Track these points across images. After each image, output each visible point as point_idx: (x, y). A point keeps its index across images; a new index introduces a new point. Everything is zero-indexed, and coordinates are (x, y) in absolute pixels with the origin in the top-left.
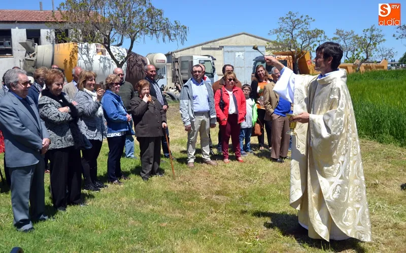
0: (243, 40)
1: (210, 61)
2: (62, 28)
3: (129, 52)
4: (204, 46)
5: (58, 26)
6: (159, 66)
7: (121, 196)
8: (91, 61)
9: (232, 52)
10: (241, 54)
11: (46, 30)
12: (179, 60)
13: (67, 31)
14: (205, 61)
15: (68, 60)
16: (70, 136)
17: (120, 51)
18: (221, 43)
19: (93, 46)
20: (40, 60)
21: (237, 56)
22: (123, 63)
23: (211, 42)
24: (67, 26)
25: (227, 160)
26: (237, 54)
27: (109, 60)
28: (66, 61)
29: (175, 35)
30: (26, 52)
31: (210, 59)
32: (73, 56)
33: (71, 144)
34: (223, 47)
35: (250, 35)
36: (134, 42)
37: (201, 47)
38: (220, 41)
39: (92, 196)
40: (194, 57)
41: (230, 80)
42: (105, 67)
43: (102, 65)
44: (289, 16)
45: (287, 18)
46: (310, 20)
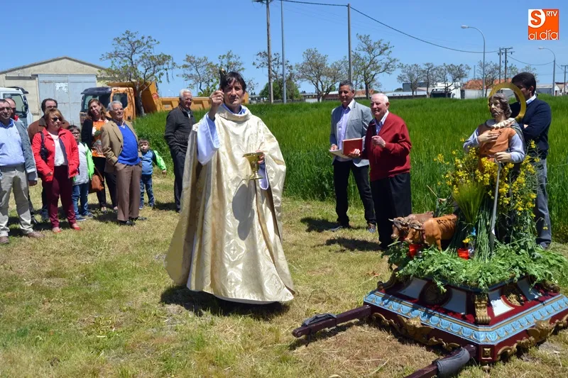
0: (65, 66)
1: (20, 95)
4: (9, 75)
10: (63, 85)
14: (13, 95)
18: (33, 71)
21: (57, 89)
23: (18, 69)
25: (57, 229)
26: (58, 86)
31: (20, 92)
34: (37, 75)
35: (73, 60)
37: (4, 75)
38: (32, 68)
41: (55, 119)
44: (126, 36)
45: (124, 39)
46: (154, 42)
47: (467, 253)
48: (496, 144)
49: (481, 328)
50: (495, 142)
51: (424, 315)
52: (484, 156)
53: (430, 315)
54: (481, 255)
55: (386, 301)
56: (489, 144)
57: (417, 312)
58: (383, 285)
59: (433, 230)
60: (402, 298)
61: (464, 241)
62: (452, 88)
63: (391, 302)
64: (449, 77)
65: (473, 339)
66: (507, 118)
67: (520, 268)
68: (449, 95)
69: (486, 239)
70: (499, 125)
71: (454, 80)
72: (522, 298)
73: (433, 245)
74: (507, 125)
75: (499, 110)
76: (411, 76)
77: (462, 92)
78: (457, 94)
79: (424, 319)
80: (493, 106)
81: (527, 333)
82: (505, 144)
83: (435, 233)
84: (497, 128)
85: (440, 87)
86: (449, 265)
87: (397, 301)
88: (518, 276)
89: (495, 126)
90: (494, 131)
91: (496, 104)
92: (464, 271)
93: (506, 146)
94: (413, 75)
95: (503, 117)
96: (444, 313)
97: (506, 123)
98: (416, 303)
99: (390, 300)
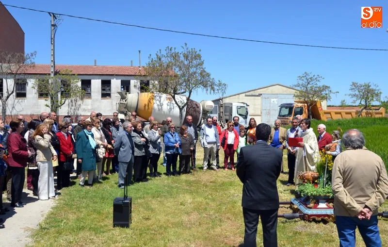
0: (277, 89)
1: (244, 107)
2: (145, 79)
3: (188, 99)
4: (247, 94)
5: (142, 78)
6: (208, 109)
7: (165, 180)
8: (161, 105)
9: (268, 98)
10: (275, 100)
11: (134, 81)
12: (223, 106)
13: (148, 81)
14: (241, 107)
15: (147, 104)
16: (144, 151)
17: (181, 99)
18: (259, 92)
19: (164, 96)
20: (129, 104)
21: (272, 102)
22: (183, 107)
23: (252, 91)
24: (148, 78)
25: (226, 169)
26: (272, 100)
27: (173, 104)
28: (145, 105)
29: (218, 90)
30: (121, 99)
31: (245, 105)
32: (150, 101)
33: (144, 154)
34: (261, 94)
35: (282, 86)
36: (192, 93)
37: (244, 94)
38: (259, 90)
39: (151, 179)
40: (234, 104)
42: (171, 109)
43: (169, 107)
44: (305, 75)
45: (304, 77)
46: (321, 78)
48: (331, 148)
49: (308, 209)
53: (300, 205)
82: (334, 149)
83: (309, 178)
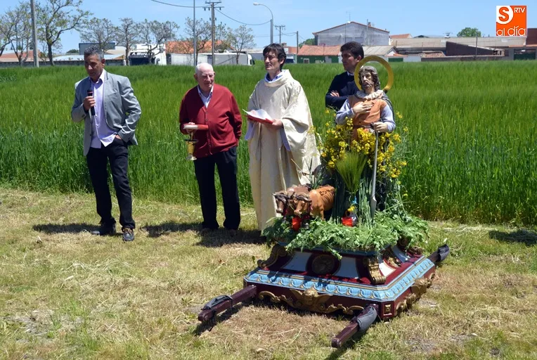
47: (351, 221)
48: (370, 115)
49: (379, 288)
50: (369, 113)
51: (319, 284)
52: (359, 127)
53: (325, 284)
54: (365, 221)
55: (273, 278)
56: (363, 115)
57: (309, 283)
58: (265, 262)
59: (318, 201)
60: (290, 273)
61: (349, 210)
62: (156, 51)
63: (278, 278)
64: (152, 37)
65: (373, 298)
66: (376, 90)
67: (398, 232)
68: (153, 60)
69: (367, 206)
70: (370, 96)
71: (159, 42)
72: (397, 261)
73: (317, 217)
74: (378, 97)
75: (370, 82)
76: (99, 34)
77: (168, 56)
78: (162, 59)
79: (320, 289)
80: (365, 78)
81: (411, 290)
82: (377, 115)
83: (319, 204)
84: (369, 100)
85: (141, 49)
86: (340, 233)
87: (286, 276)
88: (397, 239)
89: (367, 97)
90: (366, 102)
91: (367, 76)
92: (357, 236)
93: (379, 117)
94: (102, 33)
95: (373, 89)
96: (339, 280)
97: (377, 95)
98: (307, 275)
99: (277, 276)
